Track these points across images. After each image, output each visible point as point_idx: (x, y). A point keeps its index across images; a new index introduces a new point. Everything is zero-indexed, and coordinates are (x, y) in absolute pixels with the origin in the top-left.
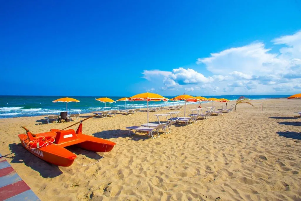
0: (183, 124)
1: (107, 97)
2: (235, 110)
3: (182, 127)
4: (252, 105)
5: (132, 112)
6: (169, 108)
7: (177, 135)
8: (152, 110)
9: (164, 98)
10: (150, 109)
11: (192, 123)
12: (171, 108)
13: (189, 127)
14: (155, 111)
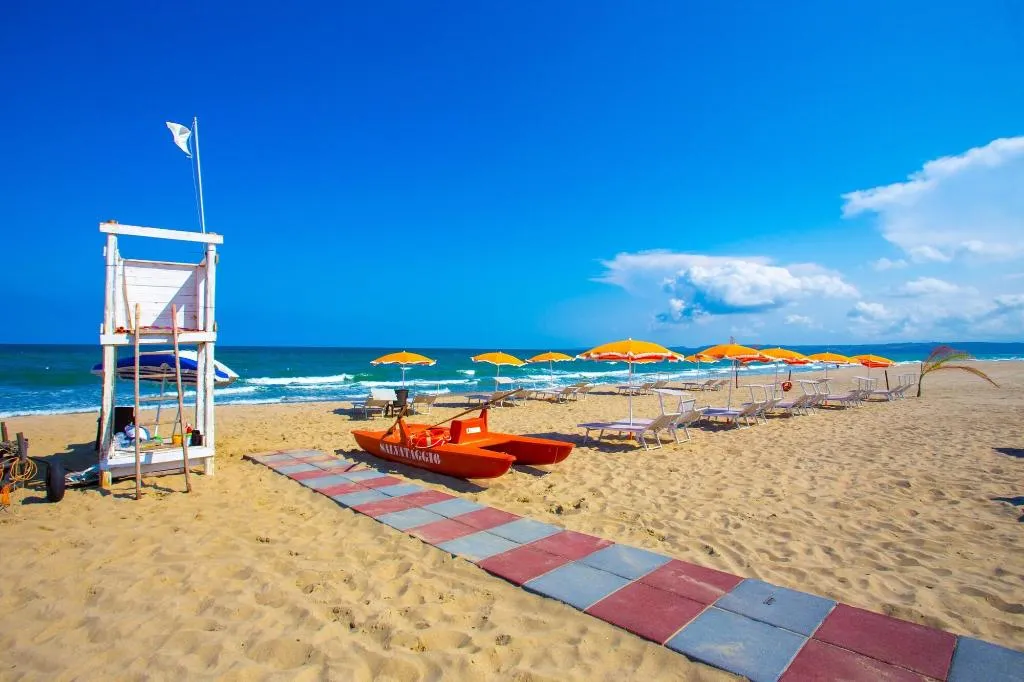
0: (728, 426)
1: (504, 351)
2: (919, 395)
3: (721, 432)
4: (984, 376)
5: (570, 396)
6: (683, 386)
7: (704, 446)
8: (628, 390)
9: (670, 354)
10: (623, 388)
11: (751, 424)
12: (688, 387)
13: (741, 431)
14: (638, 394)
